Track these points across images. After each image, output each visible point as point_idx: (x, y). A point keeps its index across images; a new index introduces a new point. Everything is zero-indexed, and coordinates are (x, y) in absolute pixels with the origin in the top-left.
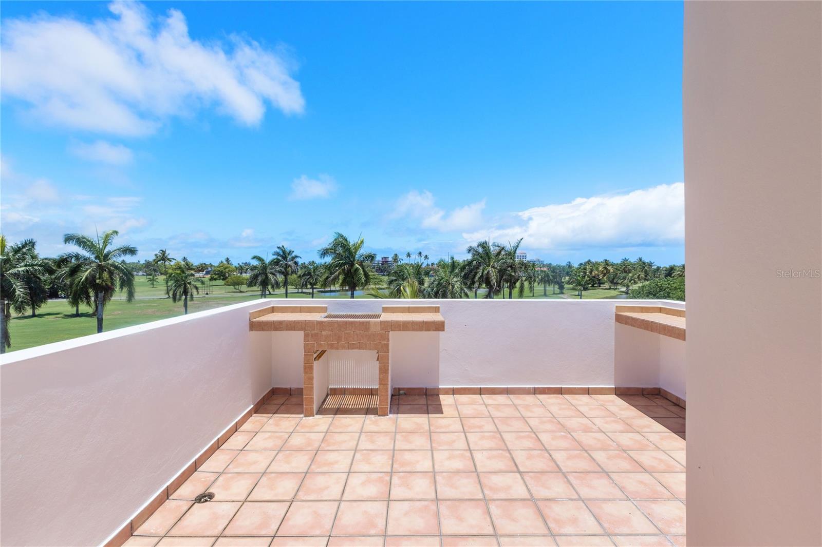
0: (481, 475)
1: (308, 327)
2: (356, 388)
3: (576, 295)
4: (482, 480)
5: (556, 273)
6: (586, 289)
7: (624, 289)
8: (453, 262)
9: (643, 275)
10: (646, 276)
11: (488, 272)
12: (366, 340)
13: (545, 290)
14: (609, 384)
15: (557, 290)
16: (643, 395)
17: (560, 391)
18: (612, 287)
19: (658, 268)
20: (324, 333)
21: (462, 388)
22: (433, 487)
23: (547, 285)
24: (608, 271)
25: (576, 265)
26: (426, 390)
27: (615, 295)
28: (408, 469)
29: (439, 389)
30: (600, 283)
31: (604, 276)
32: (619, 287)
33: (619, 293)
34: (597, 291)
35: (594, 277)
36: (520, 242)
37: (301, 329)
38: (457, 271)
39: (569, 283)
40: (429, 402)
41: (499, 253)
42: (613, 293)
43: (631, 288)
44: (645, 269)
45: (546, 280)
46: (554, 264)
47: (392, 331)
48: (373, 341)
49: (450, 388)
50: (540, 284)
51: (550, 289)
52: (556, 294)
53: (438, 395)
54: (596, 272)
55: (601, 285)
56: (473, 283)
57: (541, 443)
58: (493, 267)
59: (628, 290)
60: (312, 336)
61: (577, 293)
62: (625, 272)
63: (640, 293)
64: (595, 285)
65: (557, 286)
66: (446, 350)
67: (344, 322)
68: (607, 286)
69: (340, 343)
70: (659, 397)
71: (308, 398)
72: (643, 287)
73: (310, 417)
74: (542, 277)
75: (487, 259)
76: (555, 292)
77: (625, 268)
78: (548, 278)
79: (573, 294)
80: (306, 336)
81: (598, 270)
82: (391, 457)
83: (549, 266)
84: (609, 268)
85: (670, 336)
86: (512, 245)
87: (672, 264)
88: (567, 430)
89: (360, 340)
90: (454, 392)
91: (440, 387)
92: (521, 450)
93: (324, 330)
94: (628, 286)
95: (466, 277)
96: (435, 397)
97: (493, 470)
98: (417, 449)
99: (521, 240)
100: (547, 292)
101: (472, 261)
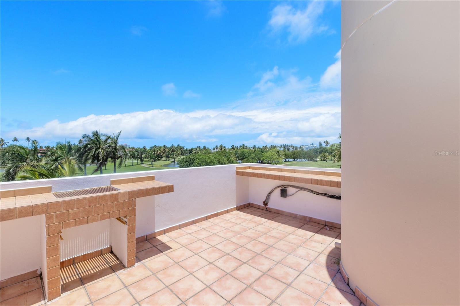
0: (232, 274)
1: (51, 209)
2: (86, 254)
3: (150, 164)
4: (235, 277)
5: (139, 152)
6: (155, 161)
7: (173, 160)
8: (69, 145)
9: (180, 153)
10: (182, 153)
11: (98, 153)
12: (115, 209)
13: (133, 163)
14: (234, 206)
15: (139, 162)
16: (245, 207)
17: (216, 215)
18: (167, 159)
19: (187, 149)
20: (71, 211)
21: (169, 228)
22: (219, 296)
23: (134, 159)
24: (165, 151)
25: (148, 148)
26: (146, 237)
27: (169, 163)
28: (192, 294)
29: (155, 233)
30: (162, 157)
31: (164, 154)
32: (170, 159)
33: (171, 162)
34: (160, 161)
35: (159, 154)
36: (120, 133)
37: (42, 213)
38: (73, 152)
39: (146, 158)
40: (155, 244)
41: (106, 140)
42: (168, 162)
43: (176, 159)
44: (182, 151)
45: (133, 157)
46: (136, 147)
47: (137, 198)
48: (122, 209)
49: (162, 231)
50: (130, 159)
51: (135, 162)
52: (139, 164)
53: (155, 237)
54: (160, 152)
55: (162, 158)
56: (87, 160)
57: (236, 244)
58: (102, 149)
59: (175, 160)
60: (56, 217)
61: (150, 163)
62: (173, 151)
63: (182, 161)
64: (159, 159)
65: (139, 160)
66: (159, 205)
67: (93, 197)
68: (164, 158)
69: (89, 218)
70: (250, 207)
71: (52, 280)
72: (183, 158)
73: (55, 298)
74: (130, 155)
75: (98, 144)
76: (138, 163)
77: (173, 149)
78: (134, 155)
79: (148, 164)
80: (48, 218)
81: (160, 151)
82: (171, 293)
83: (133, 148)
84: (166, 149)
85: (268, 178)
86: (115, 135)
87: (192, 147)
88: (238, 233)
89: (110, 211)
90: (164, 232)
91: (156, 231)
92: (233, 251)
93: (72, 208)
94: (175, 159)
95: (81, 156)
96: (154, 239)
97: (234, 268)
98: (182, 277)
99: (121, 132)
100: (134, 163)
101: (87, 145)
